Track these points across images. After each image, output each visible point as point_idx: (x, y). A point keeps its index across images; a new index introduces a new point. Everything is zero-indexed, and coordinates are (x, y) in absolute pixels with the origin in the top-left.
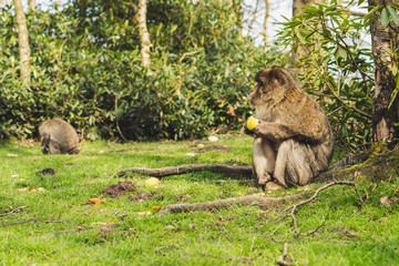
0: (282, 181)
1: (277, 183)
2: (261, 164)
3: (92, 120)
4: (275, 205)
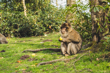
0: (69, 53)
1: (68, 54)
2: (63, 49)
3: (12, 32)
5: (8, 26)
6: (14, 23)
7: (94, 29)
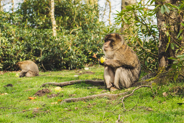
4: (115, 98)
5: (25, 52)
6: (34, 47)
7: (161, 46)
